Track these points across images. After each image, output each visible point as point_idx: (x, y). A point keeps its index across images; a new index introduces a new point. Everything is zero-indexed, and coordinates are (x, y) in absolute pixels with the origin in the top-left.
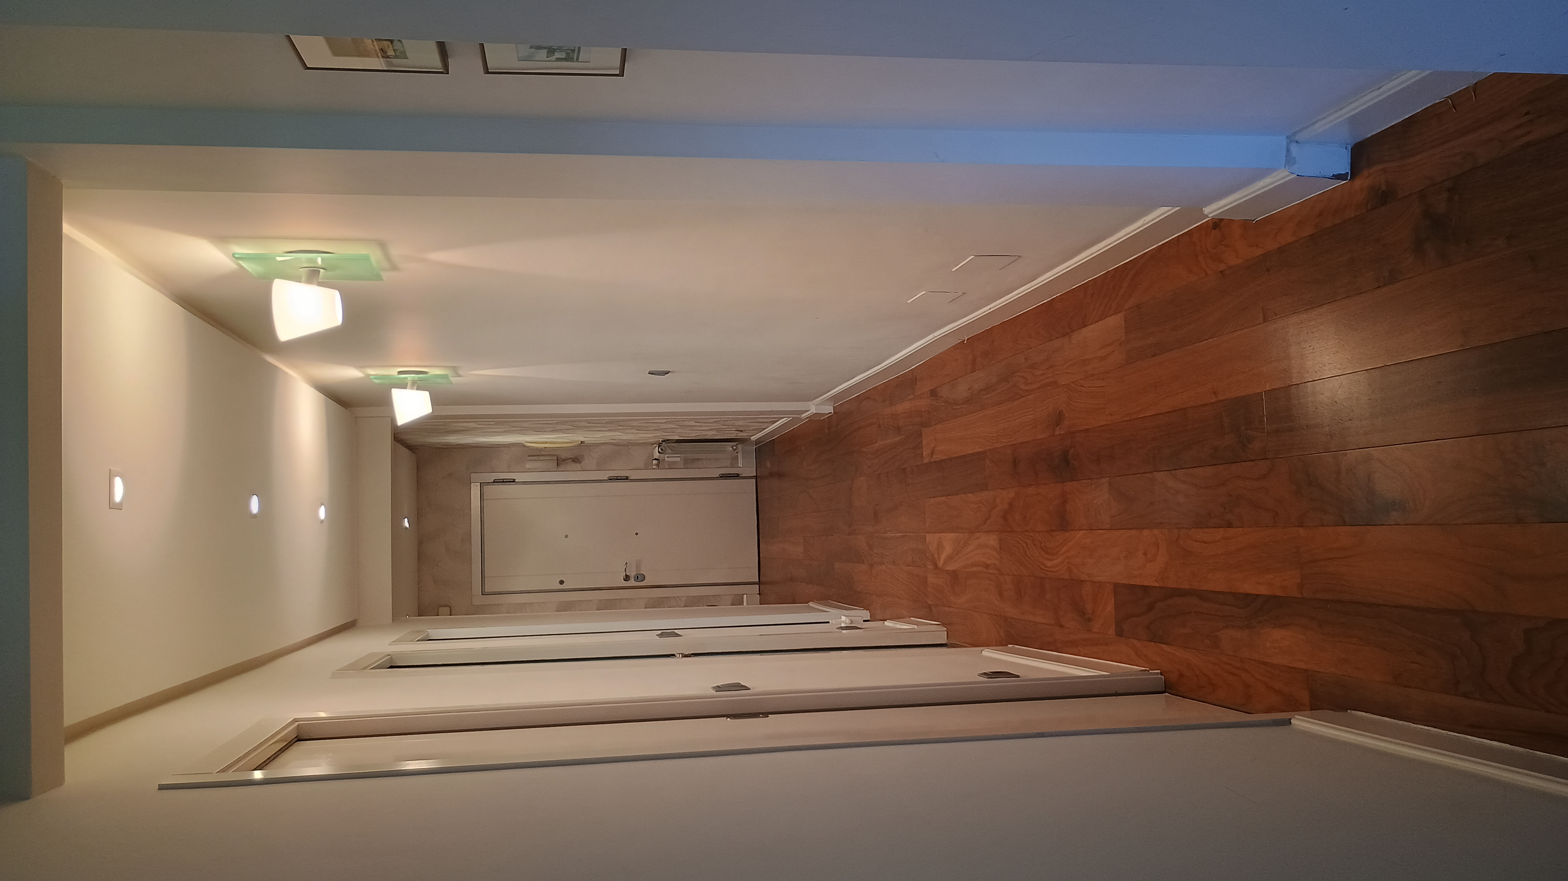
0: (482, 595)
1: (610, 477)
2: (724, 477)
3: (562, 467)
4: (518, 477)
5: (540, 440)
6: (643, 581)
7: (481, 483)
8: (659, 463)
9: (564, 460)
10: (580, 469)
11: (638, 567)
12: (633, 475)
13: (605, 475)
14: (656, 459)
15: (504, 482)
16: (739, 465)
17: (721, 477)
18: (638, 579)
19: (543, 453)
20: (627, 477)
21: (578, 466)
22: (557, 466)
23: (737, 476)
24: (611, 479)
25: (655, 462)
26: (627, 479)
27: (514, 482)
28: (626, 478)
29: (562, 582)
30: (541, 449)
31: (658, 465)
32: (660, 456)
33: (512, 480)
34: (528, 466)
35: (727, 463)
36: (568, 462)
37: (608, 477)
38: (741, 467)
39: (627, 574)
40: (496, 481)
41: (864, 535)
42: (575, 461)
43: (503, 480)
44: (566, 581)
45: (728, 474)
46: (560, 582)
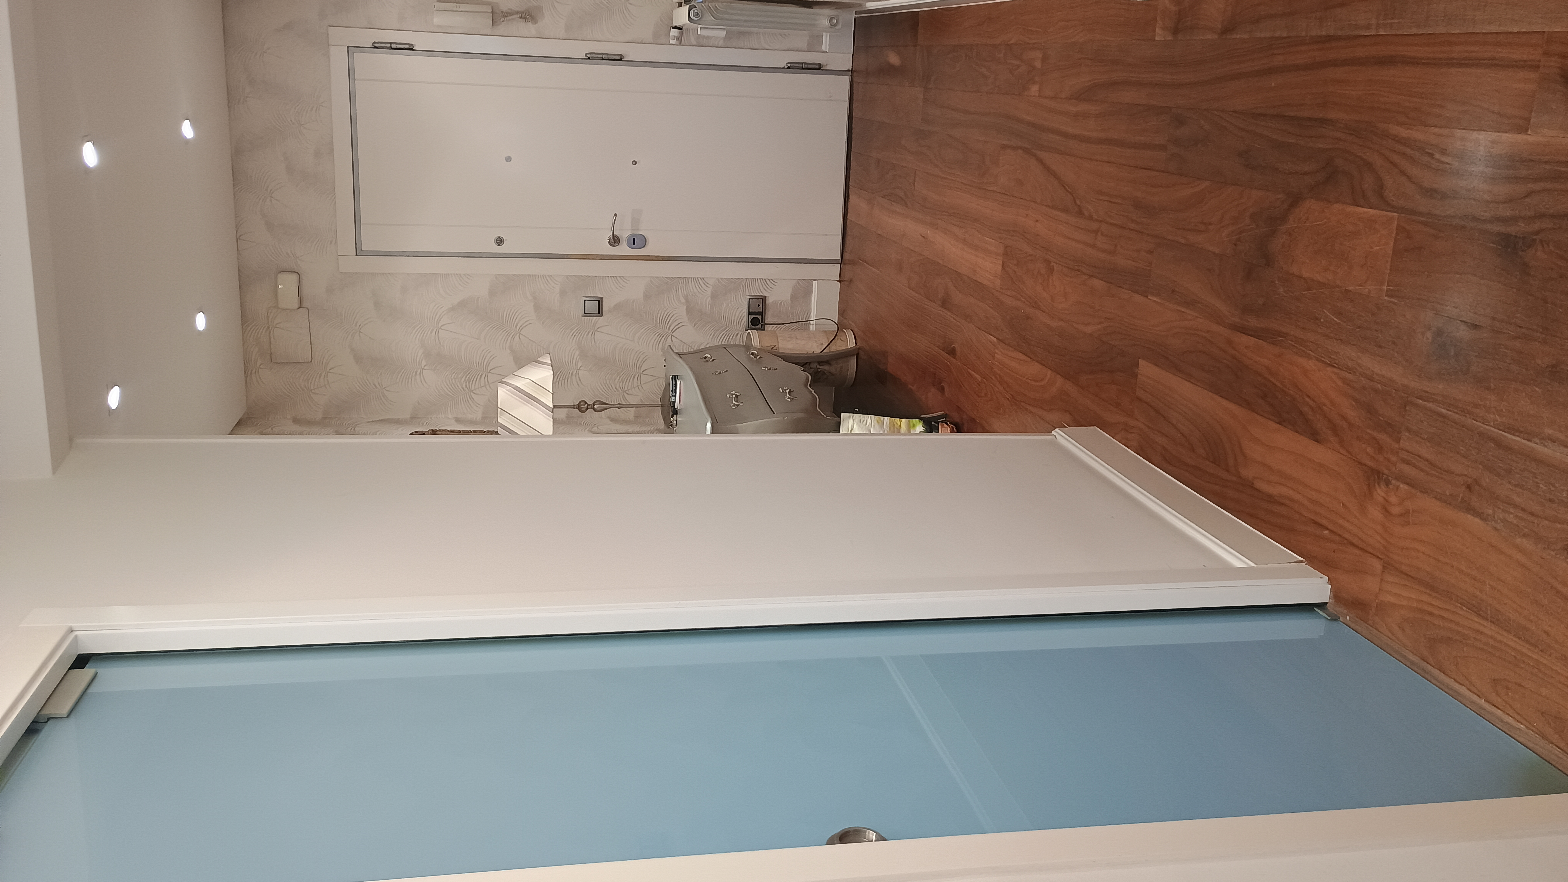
0: (356, 255)
1: (590, 53)
2: (794, 67)
3: (501, 28)
4: (420, 41)
6: (642, 248)
7: (348, 47)
8: (683, 34)
9: (506, 15)
10: (535, 33)
11: (636, 221)
12: (632, 53)
13: (581, 49)
14: (676, 27)
15: (393, 47)
16: (824, 49)
17: (789, 68)
18: (634, 243)
20: (621, 55)
21: (531, 28)
22: (492, 25)
23: (817, 68)
24: (591, 58)
25: (674, 32)
26: (621, 60)
27: (412, 49)
28: (618, 58)
29: (500, 241)
31: (679, 38)
32: (686, 25)
33: (407, 47)
34: (438, 20)
35: (803, 45)
36: (512, 19)
37: (586, 54)
38: (826, 52)
39: (615, 234)
40: (377, 45)
41: (1335, 370)
42: (525, 18)
43: (391, 43)
44: (506, 240)
45: (803, 63)
46: (496, 241)
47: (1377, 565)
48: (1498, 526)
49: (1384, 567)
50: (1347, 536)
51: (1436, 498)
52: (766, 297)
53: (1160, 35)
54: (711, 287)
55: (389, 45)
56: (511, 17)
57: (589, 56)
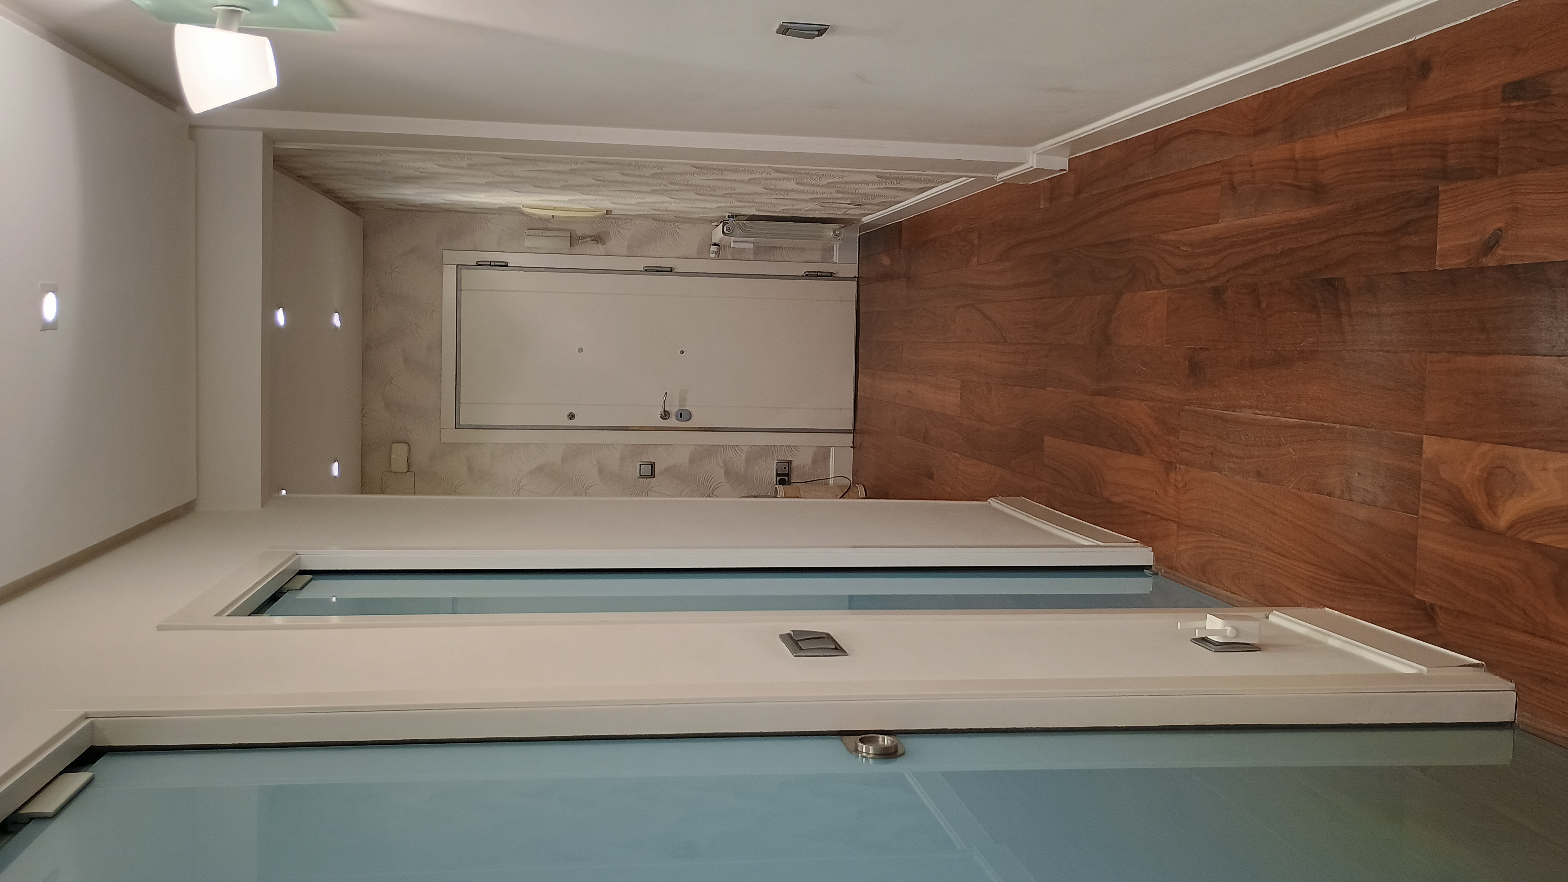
0: (455, 428)
1: (646, 267)
2: (810, 275)
3: (577, 249)
4: (513, 259)
5: (544, 204)
6: (689, 420)
7: (457, 265)
8: (719, 249)
9: (582, 238)
10: (603, 252)
11: (683, 399)
12: (680, 266)
13: (640, 264)
14: (715, 244)
15: (491, 265)
16: (835, 261)
17: (807, 275)
18: (681, 417)
19: (550, 226)
20: (671, 268)
21: (600, 248)
22: (570, 246)
23: (830, 276)
24: (648, 270)
25: (713, 248)
26: (671, 271)
27: (506, 266)
28: (669, 270)
29: (572, 416)
30: (547, 220)
31: (717, 253)
32: (721, 240)
33: (504, 264)
34: (528, 243)
35: (817, 256)
36: (586, 242)
37: (644, 267)
38: (837, 263)
39: (666, 409)
40: (479, 263)
41: (1146, 402)
42: (596, 240)
43: (491, 262)
44: (577, 415)
45: (818, 272)
46: (569, 415)
47: (1174, 526)
48: (1227, 473)
49: (1178, 527)
50: (1160, 514)
51: (1198, 468)
52: (791, 461)
53: (1043, 204)
54: (745, 453)
55: (489, 263)
56: (585, 240)
57: (646, 268)
